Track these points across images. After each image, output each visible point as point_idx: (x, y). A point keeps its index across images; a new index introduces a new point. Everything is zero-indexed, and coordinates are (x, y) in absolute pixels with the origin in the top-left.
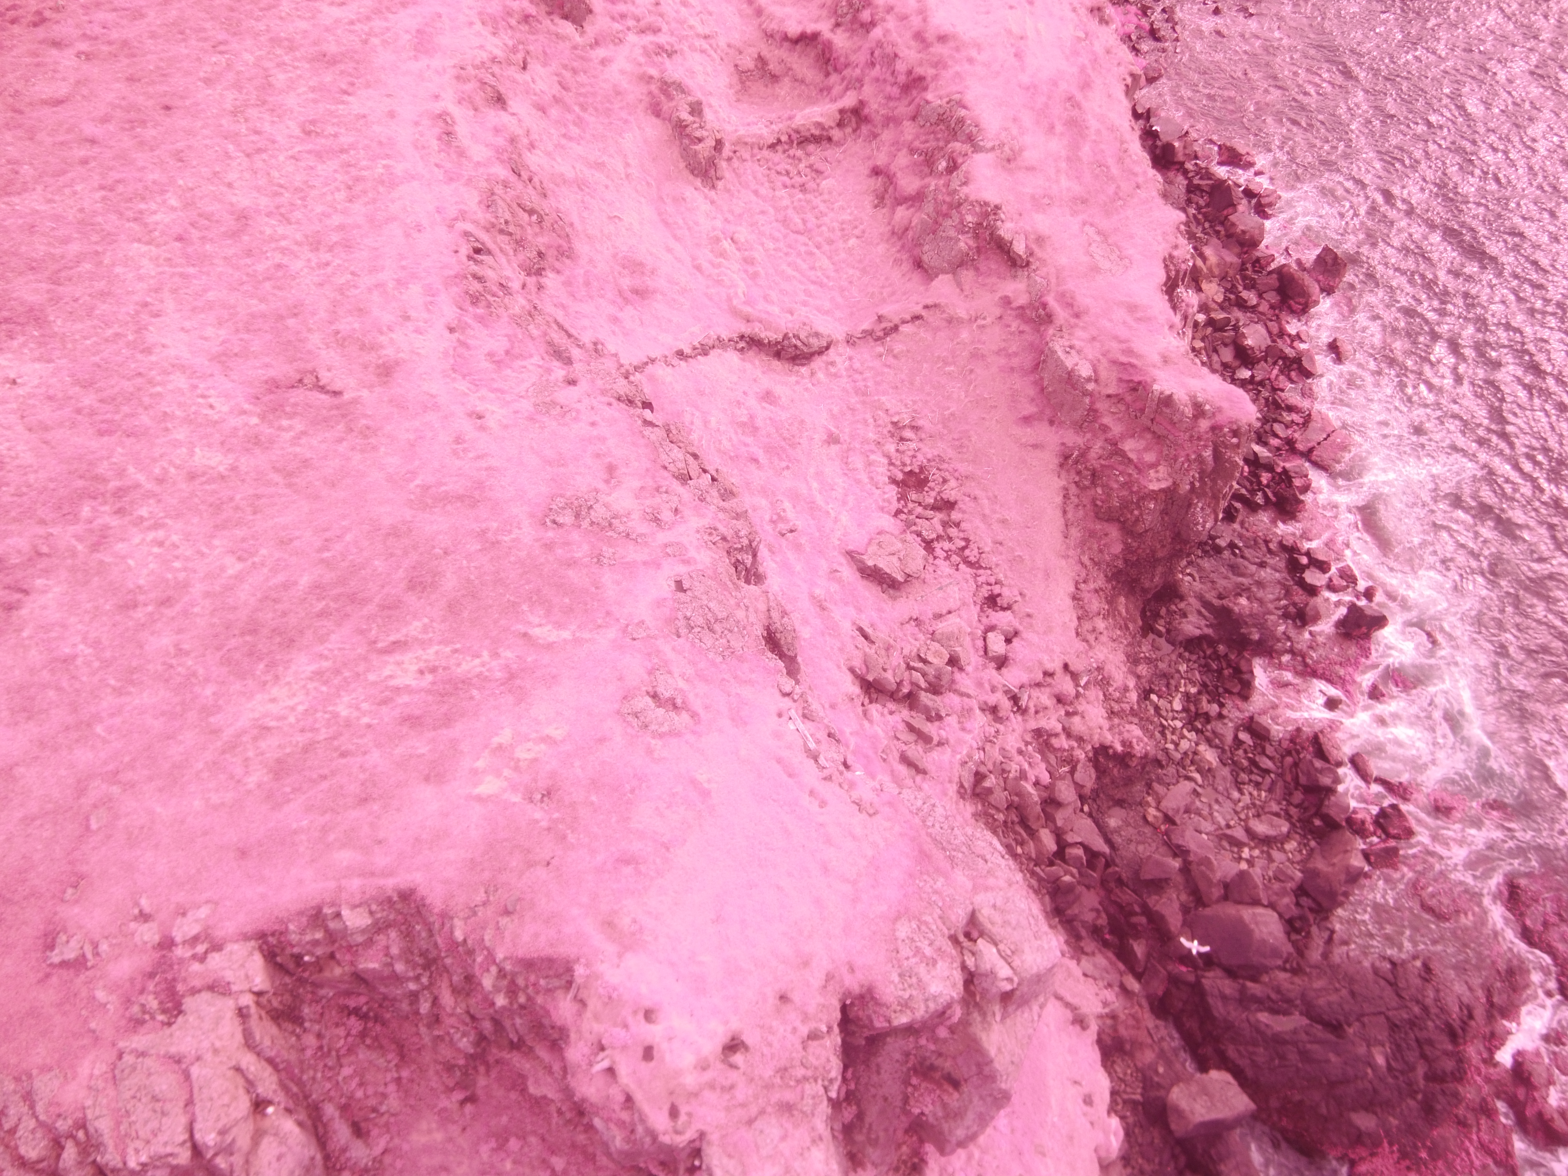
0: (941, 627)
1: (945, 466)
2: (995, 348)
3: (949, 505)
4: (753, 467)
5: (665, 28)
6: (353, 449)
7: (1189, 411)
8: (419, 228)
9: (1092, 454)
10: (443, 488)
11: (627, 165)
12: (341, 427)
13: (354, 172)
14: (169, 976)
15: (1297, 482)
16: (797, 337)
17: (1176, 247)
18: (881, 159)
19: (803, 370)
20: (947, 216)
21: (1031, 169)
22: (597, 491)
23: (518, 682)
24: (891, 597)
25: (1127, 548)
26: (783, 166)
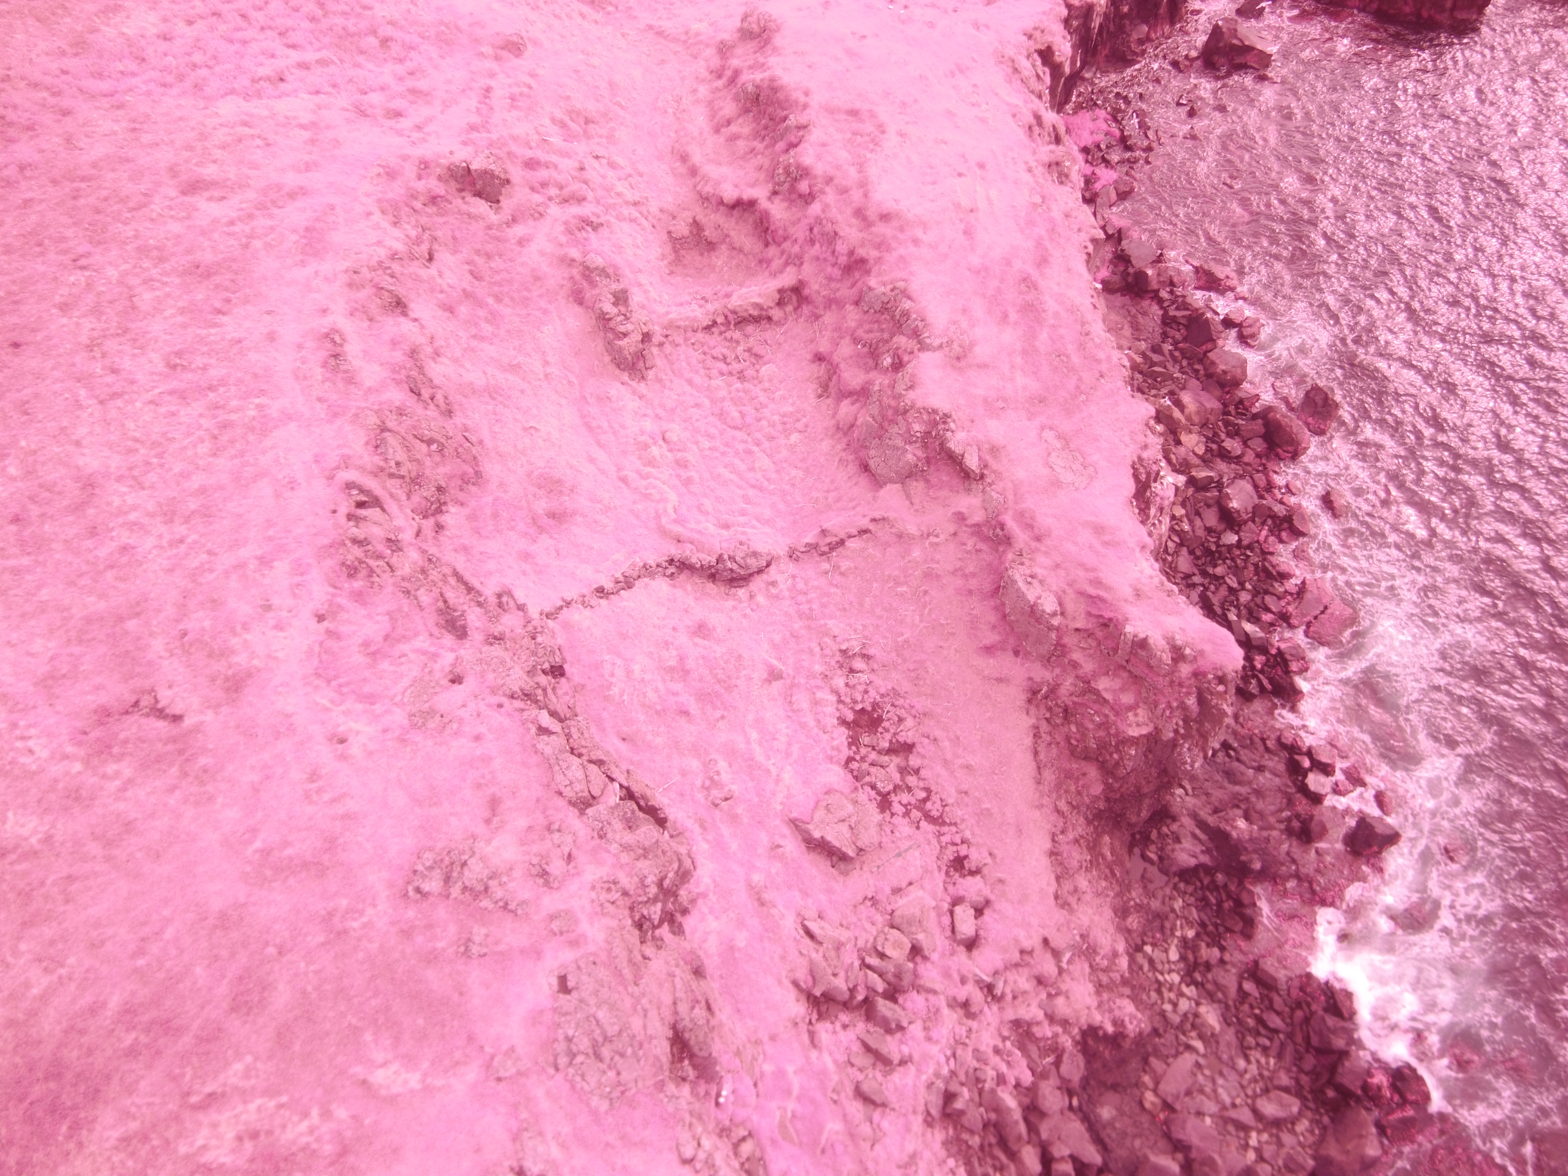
0: (901, 905)
1: (900, 702)
2: (950, 568)
3: (907, 748)
4: (683, 721)
5: (590, 195)
6: (186, 801)
7: (1167, 656)
8: (292, 485)
9: (1063, 691)
10: (289, 851)
11: (546, 363)
12: (174, 771)
13: (223, 416)
15: (1294, 666)
16: (732, 558)
17: (1146, 445)
18: (824, 347)
19: (741, 592)
20: (893, 422)
22: (474, 837)
24: (841, 873)
25: (1108, 788)
26: (718, 352)
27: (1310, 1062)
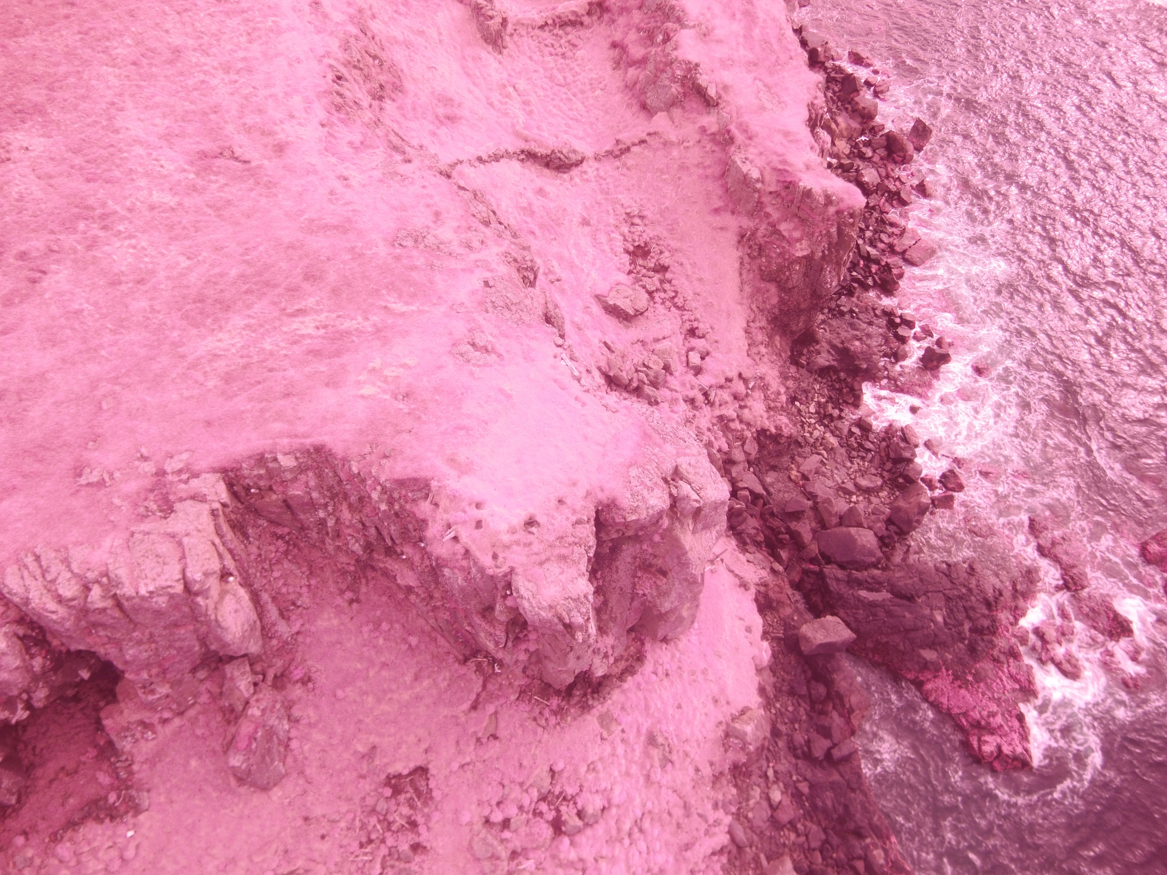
0: (658, 346)
1: (661, 242)
2: (695, 162)
3: (664, 269)
6: (261, 195)
7: (822, 200)
8: (298, 61)
9: (760, 234)
10: (324, 221)
11: (440, 34)
12: (251, 181)
14: (164, 491)
15: (895, 271)
16: (561, 152)
17: (816, 98)
18: (617, 37)
19: (565, 176)
20: (663, 71)
21: (719, 41)
22: (428, 227)
23: (383, 334)
24: (625, 326)
25: (781, 301)
26: (549, 41)
27: (889, 465)
